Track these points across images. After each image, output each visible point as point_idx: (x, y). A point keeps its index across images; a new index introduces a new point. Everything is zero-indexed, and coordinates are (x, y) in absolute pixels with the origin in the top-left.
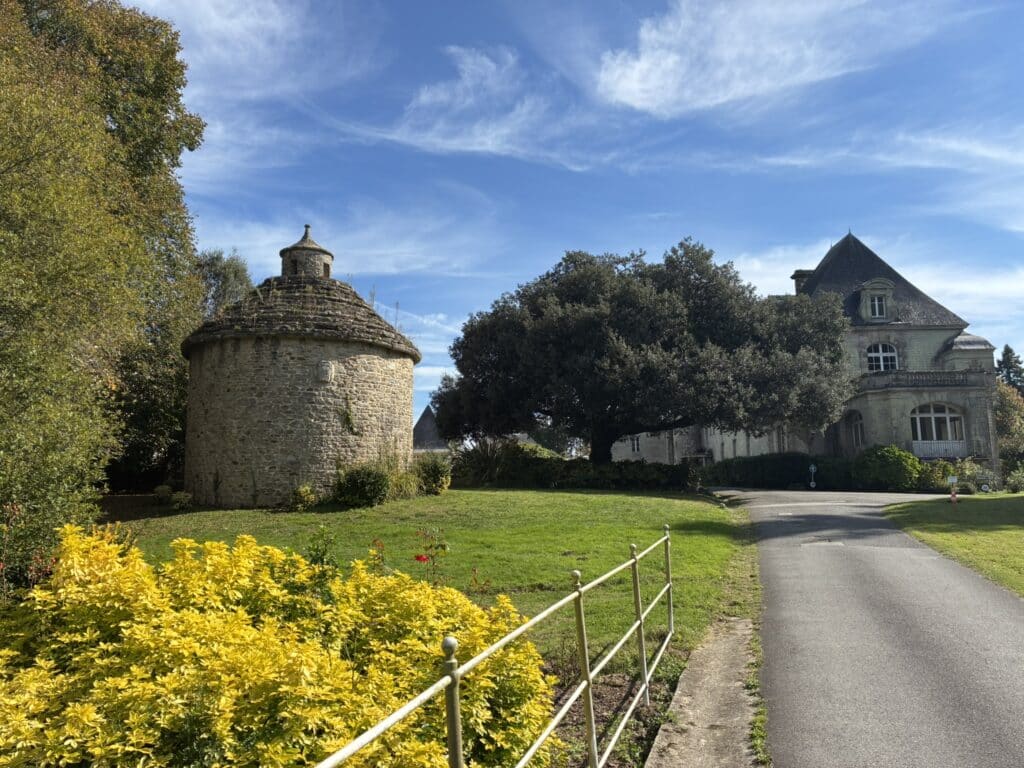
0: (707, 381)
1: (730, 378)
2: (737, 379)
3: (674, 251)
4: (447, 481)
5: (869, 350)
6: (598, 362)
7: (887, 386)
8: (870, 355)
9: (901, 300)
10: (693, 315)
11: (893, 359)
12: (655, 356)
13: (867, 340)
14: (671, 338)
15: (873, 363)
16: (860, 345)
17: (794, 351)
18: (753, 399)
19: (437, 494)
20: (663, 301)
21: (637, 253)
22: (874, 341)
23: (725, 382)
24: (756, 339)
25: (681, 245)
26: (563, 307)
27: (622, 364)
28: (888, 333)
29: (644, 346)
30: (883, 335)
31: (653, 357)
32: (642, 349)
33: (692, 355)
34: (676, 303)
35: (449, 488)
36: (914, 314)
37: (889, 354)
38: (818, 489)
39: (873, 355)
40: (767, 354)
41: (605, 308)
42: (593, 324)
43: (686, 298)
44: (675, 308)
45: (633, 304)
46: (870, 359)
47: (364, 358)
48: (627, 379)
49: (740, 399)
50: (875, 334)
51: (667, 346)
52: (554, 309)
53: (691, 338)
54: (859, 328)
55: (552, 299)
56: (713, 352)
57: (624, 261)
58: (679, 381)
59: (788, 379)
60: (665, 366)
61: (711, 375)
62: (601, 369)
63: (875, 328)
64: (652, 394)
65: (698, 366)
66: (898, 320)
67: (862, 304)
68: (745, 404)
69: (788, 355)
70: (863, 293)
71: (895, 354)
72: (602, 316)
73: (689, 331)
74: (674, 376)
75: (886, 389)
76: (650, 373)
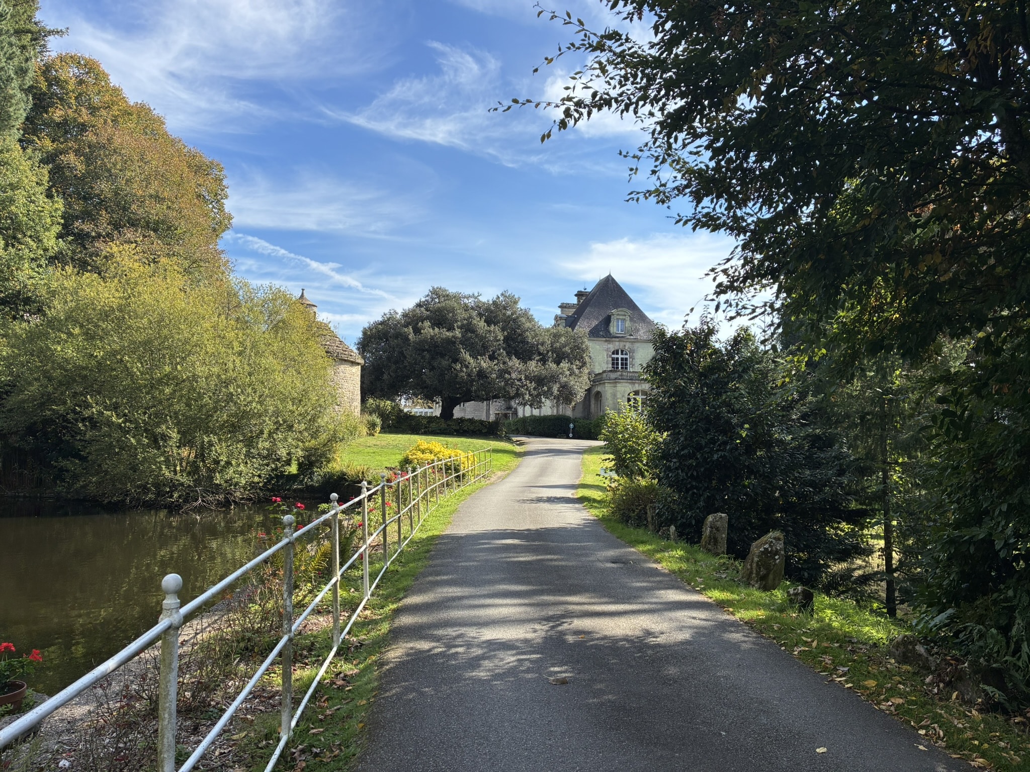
0: (511, 378)
1: (523, 378)
2: (527, 378)
3: (498, 297)
4: (378, 429)
5: (613, 353)
6: (453, 365)
7: (616, 379)
8: (613, 356)
9: (635, 322)
10: (506, 339)
11: (626, 359)
12: (485, 363)
13: (612, 347)
14: (494, 352)
15: (615, 362)
16: (607, 350)
17: (558, 363)
18: (535, 389)
19: (373, 435)
20: (490, 331)
21: (476, 294)
22: (616, 348)
23: (520, 380)
24: (540, 354)
25: (502, 294)
26: (434, 329)
27: (467, 367)
28: (625, 343)
29: (479, 357)
30: (622, 344)
31: (484, 365)
32: (478, 359)
33: (504, 363)
34: (497, 333)
35: (379, 433)
36: (641, 332)
37: (624, 356)
38: (573, 438)
39: (615, 356)
40: (544, 364)
41: (458, 333)
42: (451, 342)
43: (503, 330)
44: (496, 337)
45: (473, 331)
46: (613, 359)
47: (342, 367)
48: (469, 375)
49: (527, 389)
50: (617, 343)
51: (492, 358)
52: (428, 330)
53: (504, 353)
54: (607, 339)
55: (427, 324)
56: (515, 362)
57: (468, 297)
58: (497, 378)
59: (554, 378)
60: (490, 369)
61: (514, 376)
62: (455, 369)
63: (617, 340)
64: (481, 384)
65: (507, 370)
66: (631, 335)
67: (611, 324)
68: (529, 392)
69: (555, 366)
70: (612, 317)
71: (627, 356)
72: (456, 338)
73: (504, 349)
74: (494, 376)
75: (616, 381)
76: (482, 374)
